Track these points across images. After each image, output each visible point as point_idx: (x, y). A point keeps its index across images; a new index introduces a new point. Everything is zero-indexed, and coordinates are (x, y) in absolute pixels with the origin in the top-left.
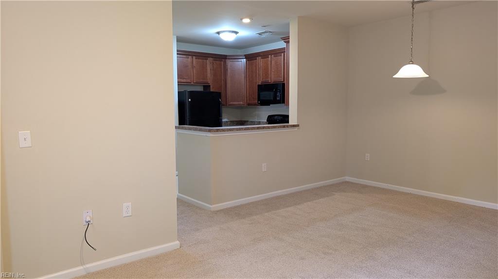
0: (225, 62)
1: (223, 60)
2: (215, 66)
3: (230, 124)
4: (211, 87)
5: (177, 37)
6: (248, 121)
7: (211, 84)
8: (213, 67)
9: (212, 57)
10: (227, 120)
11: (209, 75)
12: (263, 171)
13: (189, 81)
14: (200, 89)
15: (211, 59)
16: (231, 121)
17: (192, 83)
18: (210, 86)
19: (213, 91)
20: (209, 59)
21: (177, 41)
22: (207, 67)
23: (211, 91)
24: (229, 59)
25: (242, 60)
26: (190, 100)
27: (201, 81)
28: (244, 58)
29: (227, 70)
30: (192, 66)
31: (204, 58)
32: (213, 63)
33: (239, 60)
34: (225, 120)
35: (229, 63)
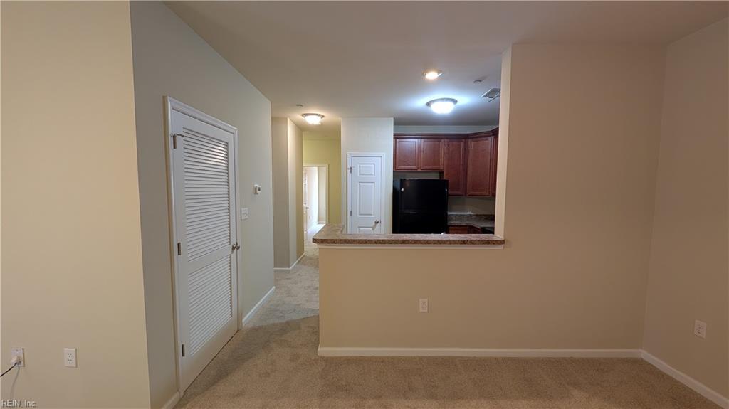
0: (466, 144)
1: (464, 140)
2: (451, 149)
3: (475, 218)
4: (445, 173)
5: (394, 119)
7: (444, 170)
8: (449, 149)
9: (447, 138)
10: (470, 213)
11: (442, 159)
12: (420, 311)
13: (414, 167)
14: (435, 177)
15: (446, 140)
16: (477, 215)
17: (419, 170)
18: (443, 172)
20: (442, 140)
21: (394, 124)
22: (439, 150)
23: (444, 179)
24: (470, 138)
25: (489, 138)
26: (403, 190)
27: (430, 167)
28: (490, 136)
29: (468, 152)
30: (420, 151)
31: (436, 140)
32: (448, 145)
33: (485, 139)
34: (468, 213)
35: (471, 143)
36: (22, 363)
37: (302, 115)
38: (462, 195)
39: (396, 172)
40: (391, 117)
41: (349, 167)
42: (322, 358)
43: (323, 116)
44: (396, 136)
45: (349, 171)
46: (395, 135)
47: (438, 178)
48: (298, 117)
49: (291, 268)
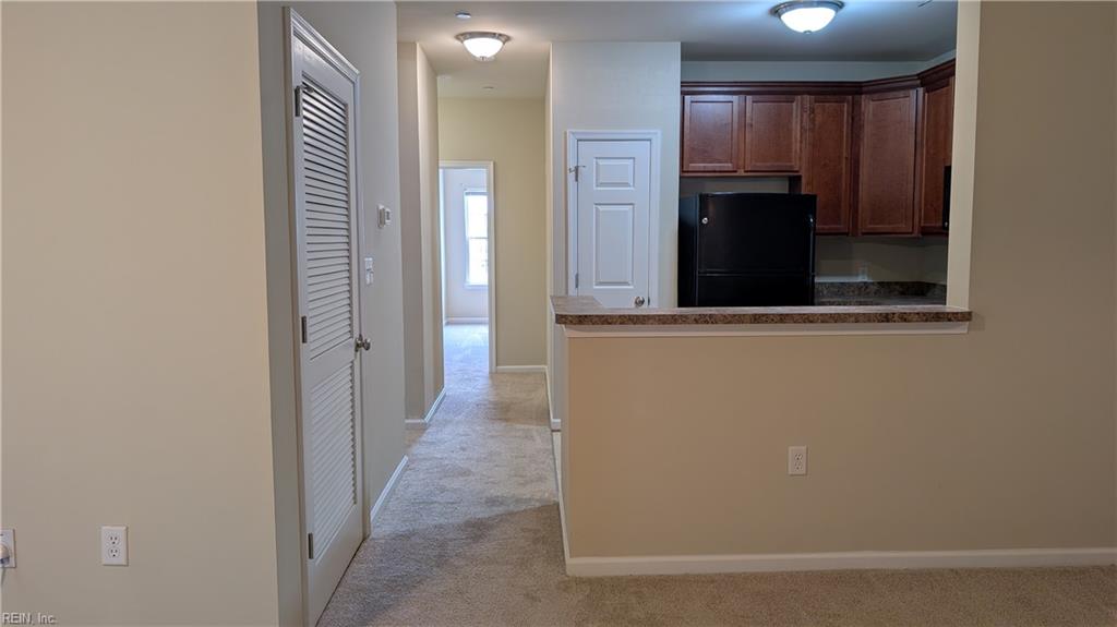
0: (855, 106)
1: (849, 97)
2: (819, 119)
3: (876, 292)
4: (804, 180)
5: (683, 45)
6: (934, 285)
7: (803, 173)
8: (813, 121)
9: (809, 93)
10: (865, 279)
11: (796, 146)
12: (790, 473)
13: (729, 166)
14: (778, 187)
15: (807, 97)
16: (880, 283)
17: (741, 173)
18: (800, 177)
19: (807, 193)
20: (798, 97)
21: (682, 60)
22: (790, 121)
23: (803, 192)
24: (866, 93)
25: (913, 93)
26: (705, 220)
27: (769, 165)
28: (918, 86)
29: (861, 127)
30: (743, 125)
31: (783, 97)
32: (813, 111)
33: (901, 94)
34: (860, 279)
35: (869, 106)
36: (12, 559)
37: (457, 37)
38: (847, 234)
39: (686, 178)
40: (675, 40)
41: (571, 165)
42: (580, 581)
43: (508, 39)
44: (688, 88)
45: (571, 176)
46: (683, 84)
47: (786, 192)
48: (445, 40)
49: (427, 420)
